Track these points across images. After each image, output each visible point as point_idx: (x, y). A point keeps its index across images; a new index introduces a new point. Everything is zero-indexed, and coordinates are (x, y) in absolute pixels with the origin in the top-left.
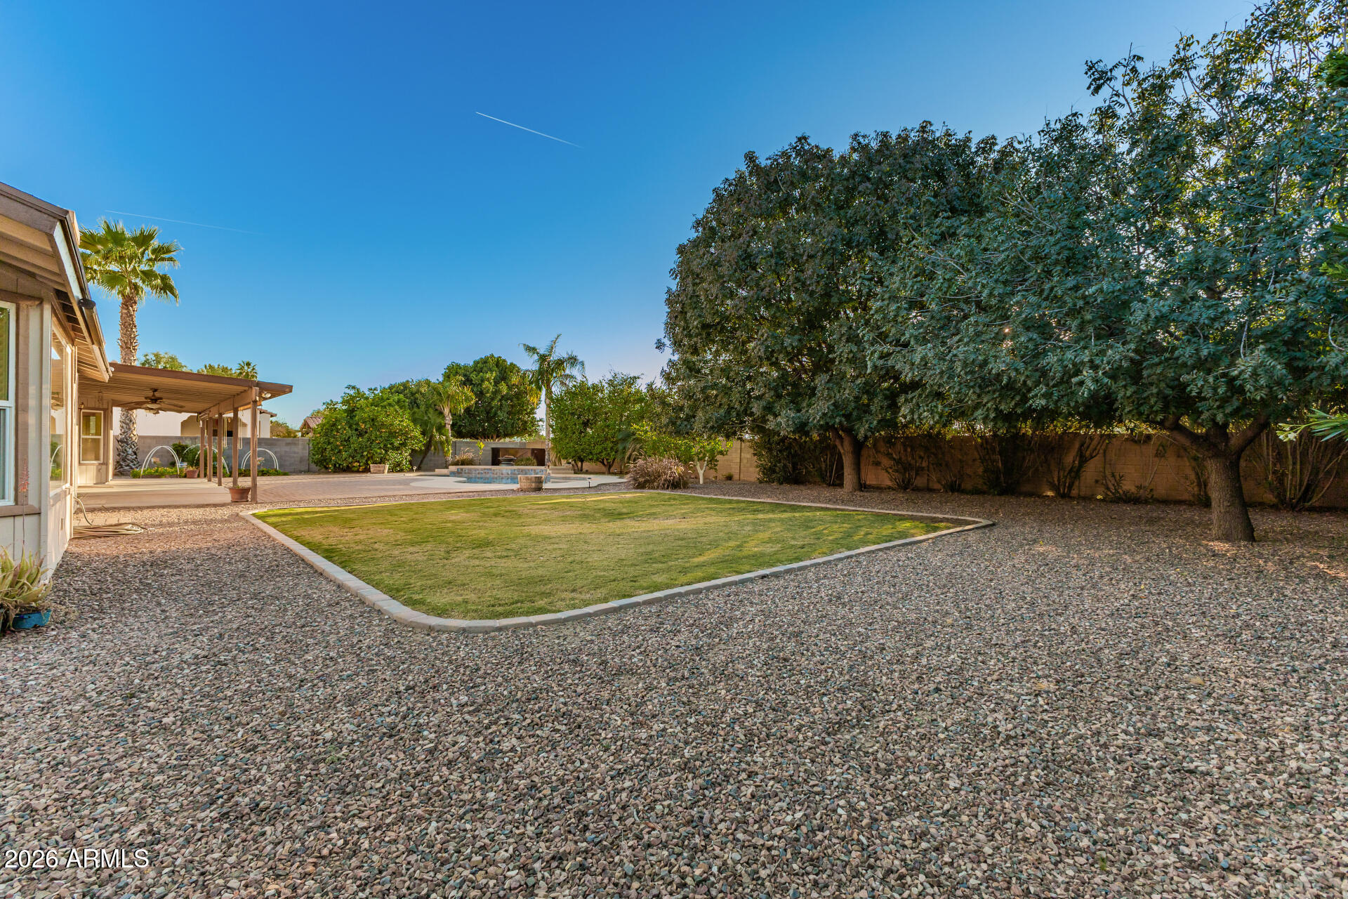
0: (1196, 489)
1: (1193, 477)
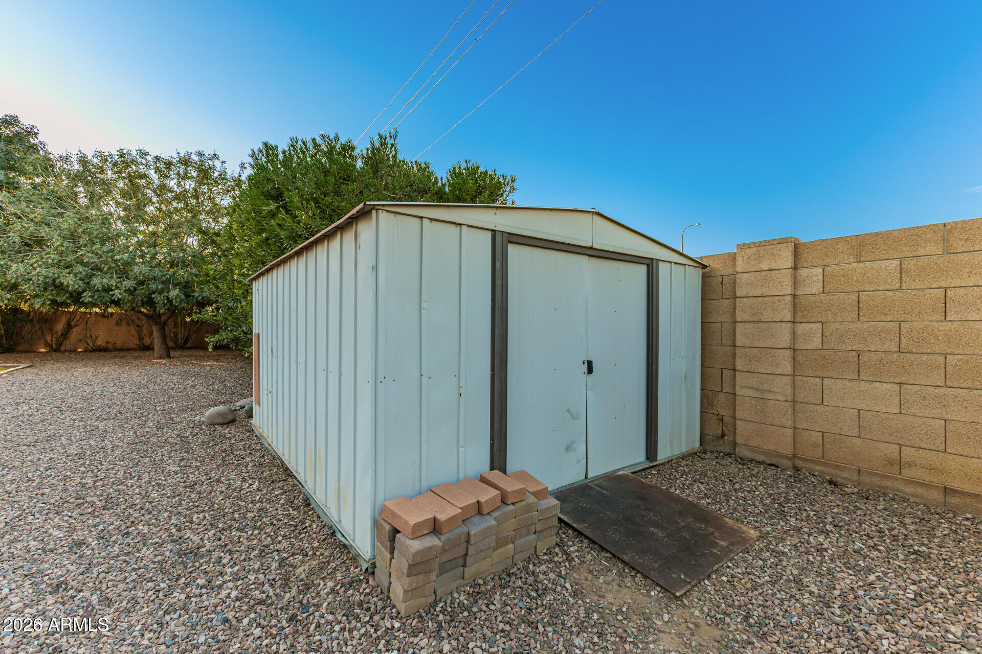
0: (138, 342)
1: (136, 336)
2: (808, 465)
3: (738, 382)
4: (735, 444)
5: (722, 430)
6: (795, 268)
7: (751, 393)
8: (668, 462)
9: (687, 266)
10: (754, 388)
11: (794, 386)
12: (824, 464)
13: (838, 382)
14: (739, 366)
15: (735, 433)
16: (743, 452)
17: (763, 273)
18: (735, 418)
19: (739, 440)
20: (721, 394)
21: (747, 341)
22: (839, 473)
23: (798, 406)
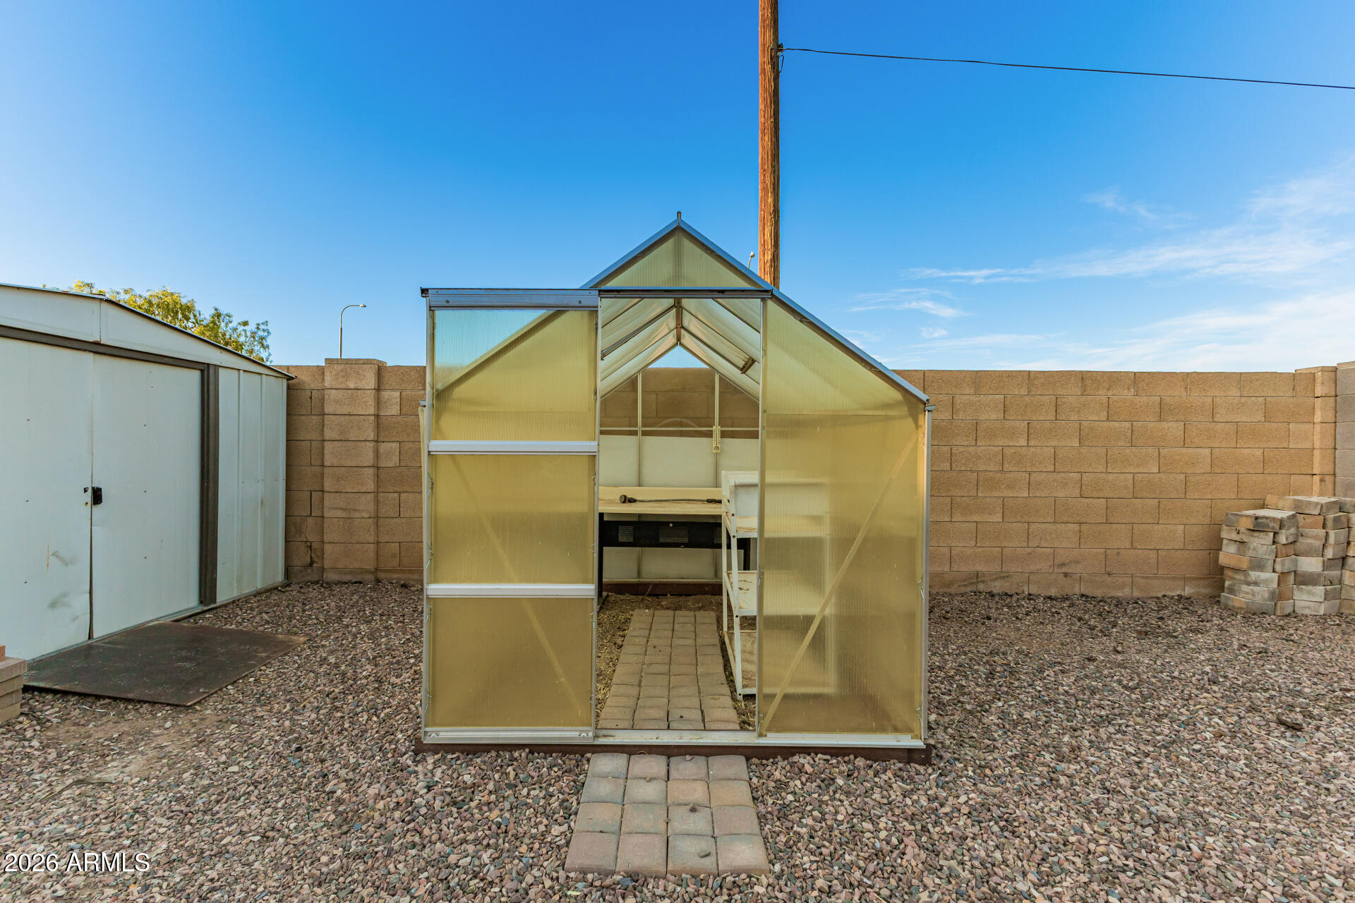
2: (388, 575)
3: (327, 503)
4: (323, 570)
5: (311, 557)
6: (378, 389)
7: (339, 514)
8: (234, 602)
9: (264, 376)
10: (342, 509)
11: (377, 502)
12: (402, 571)
13: (411, 495)
14: (328, 485)
15: (323, 558)
16: (330, 576)
17: (350, 391)
18: (323, 542)
19: (327, 564)
20: (309, 519)
21: (335, 461)
22: (411, 576)
23: (381, 521)
